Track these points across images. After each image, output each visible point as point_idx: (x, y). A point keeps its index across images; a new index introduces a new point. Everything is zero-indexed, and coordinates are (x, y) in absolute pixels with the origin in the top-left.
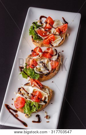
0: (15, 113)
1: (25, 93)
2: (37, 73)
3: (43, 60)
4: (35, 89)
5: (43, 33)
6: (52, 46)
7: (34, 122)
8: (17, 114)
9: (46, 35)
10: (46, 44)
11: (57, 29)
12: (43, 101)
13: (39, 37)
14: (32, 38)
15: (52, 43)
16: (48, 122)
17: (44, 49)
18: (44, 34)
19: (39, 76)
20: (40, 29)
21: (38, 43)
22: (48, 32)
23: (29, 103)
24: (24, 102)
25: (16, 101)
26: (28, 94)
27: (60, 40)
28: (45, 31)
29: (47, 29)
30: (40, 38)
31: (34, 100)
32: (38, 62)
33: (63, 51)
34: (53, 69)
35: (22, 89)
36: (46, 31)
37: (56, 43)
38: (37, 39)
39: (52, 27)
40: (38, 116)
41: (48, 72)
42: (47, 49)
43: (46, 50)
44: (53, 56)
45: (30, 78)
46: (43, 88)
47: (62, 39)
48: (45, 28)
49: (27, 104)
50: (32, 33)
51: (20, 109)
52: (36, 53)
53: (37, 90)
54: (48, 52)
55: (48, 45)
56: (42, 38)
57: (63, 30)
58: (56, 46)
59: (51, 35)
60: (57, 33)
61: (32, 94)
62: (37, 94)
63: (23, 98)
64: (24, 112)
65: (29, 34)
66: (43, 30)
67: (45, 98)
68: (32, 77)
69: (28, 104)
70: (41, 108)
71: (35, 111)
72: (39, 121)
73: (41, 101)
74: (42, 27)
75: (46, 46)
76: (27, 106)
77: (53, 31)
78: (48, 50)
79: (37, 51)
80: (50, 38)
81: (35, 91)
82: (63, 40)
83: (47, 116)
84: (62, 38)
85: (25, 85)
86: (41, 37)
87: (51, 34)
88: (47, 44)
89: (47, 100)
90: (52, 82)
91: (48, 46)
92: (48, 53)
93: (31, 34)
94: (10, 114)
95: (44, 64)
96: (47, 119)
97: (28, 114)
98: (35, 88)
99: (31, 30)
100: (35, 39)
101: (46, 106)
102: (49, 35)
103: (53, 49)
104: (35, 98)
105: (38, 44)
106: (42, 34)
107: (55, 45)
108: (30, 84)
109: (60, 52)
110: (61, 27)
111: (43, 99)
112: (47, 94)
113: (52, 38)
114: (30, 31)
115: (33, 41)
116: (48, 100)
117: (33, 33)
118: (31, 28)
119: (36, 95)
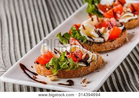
5: (107, 7)
7: (61, 84)
8: (35, 77)
16: (85, 86)
27: (131, 16)
57: (138, 9)
84: (134, 16)
90: (107, 55)
106: (105, 9)
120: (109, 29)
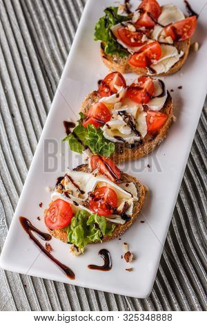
0: (43, 243)
1: (75, 189)
2: (108, 141)
3: (126, 106)
4: (100, 182)
5: (132, 36)
6: (154, 72)
7: (92, 267)
8: (49, 245)
9: (139, 42)
10: (136, 66)
11: (169, 28)
12: (121, 215)
13: (121, 46)
14: (100, 49)
15: (152, 63)
16: (130, 270)
17: (131, 79)
18: (135, 39)
19: (113, 149)
20: (123, 25)
21: (116, 62)
22: (144, 36)
23: (82, 217)
24: (69, 213)
25: (50, 210)
26: (83, 192)
27: (174, 57)
28: (137, 33)
29: (143, 28)
30: (122, 51)
31: (96, 210)
32: (114, 112)
33: (180, 88)
34: (153, 134)
35: (66, 179)
36: (141, 31)
37: (165, 66)
38: (116, 51)
39: (157, 23)
40: (104, 253)
41: (138, 138)
42: (139, 80)
43: (136, 82)
44: (154, 97)
45: (91, 151)
46: (122, 179)
47: (180, 56)
48: (137, 25)
49: (78, 220)
50: (101, 36)
51: (58, 232)
52: (108, 87)
53: (107, 183)
54: (142, 86)
55: (143, 70)
56: (127, 49)
57: (184, 32)
58: (163, 74)
59: (151, 44)
60: (169, 40)
61: (92, 195)
62: (106, 194)
63: (67, 204)
64: (69, 241)
65: (95, 37)
66: (131, 28)
67: (127, 207)
68: (95, 150)
69: (80, 219)
70: (112, 233)
71: (96, 237)
72: (107, 267)
73: (116, 212)
74: (129, 23)
75: (136, 72)
76: (77, 225)
77: (158, 33)
78: (141, 82)
79: (113, 83)
80: (147, 50)
81: (101, 186)
82: (182, 58)
83: (128, 254)
84: (179, 53)
85: (74, 170)
86: (125, 46)
87: (151, 41)
88: (139, 66)
89: (130, 212)
91: (141, 73)
92: (142, 89)
93: (99, 37)
94: (31, 243)
95: (130, 117)
96: (128, 261)
97: (78, 245)
98: (101, 179)
99: (98, 26)
100: (108, 53)
101: (126, 229)
102: (145, 42)
103: (156, 80)
104: (99, 206)
105: (117, 65)
106: (129, 39)
107: (159, 69)
108: (90, 167)
109: (172, 91)
110: (180, 23)
111: (120, 208)
112: (132, 196)
113: (153, 51)
114: (96, 29)
115: (104, 57)
116: (134, 212)
117: (105, 37)
118: (100, 23)
119: (103, 199)
120: (146, 109)
